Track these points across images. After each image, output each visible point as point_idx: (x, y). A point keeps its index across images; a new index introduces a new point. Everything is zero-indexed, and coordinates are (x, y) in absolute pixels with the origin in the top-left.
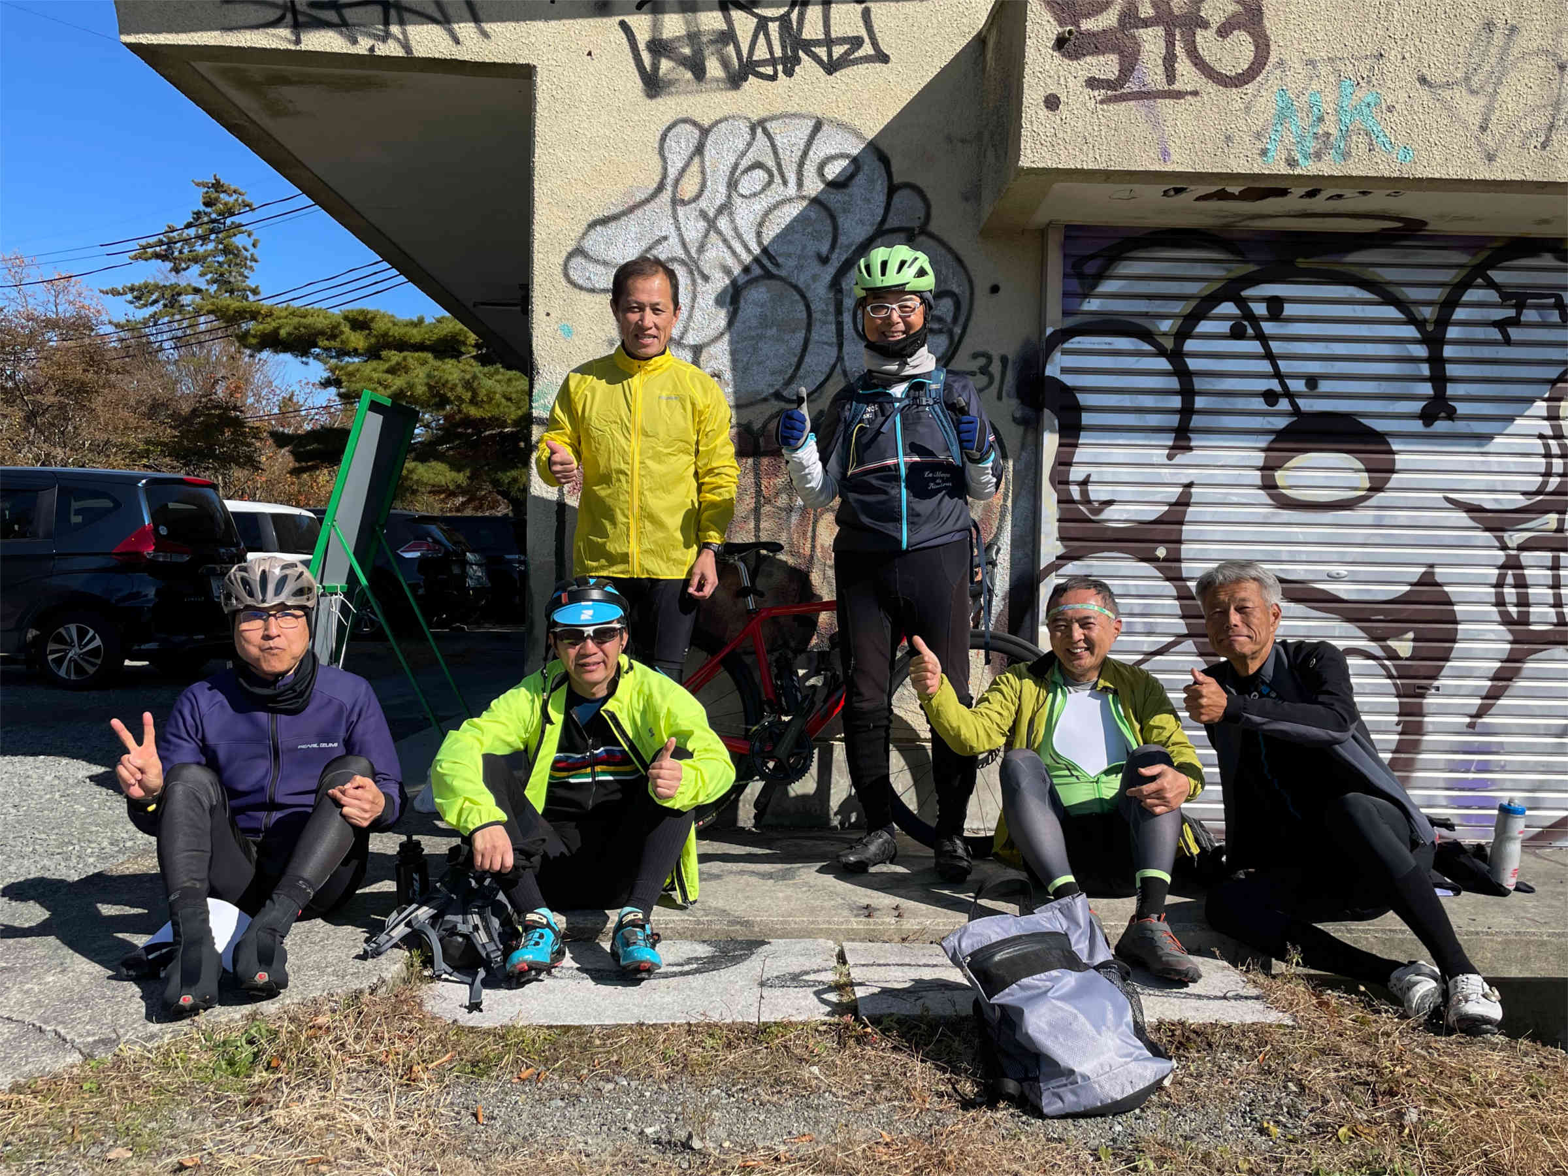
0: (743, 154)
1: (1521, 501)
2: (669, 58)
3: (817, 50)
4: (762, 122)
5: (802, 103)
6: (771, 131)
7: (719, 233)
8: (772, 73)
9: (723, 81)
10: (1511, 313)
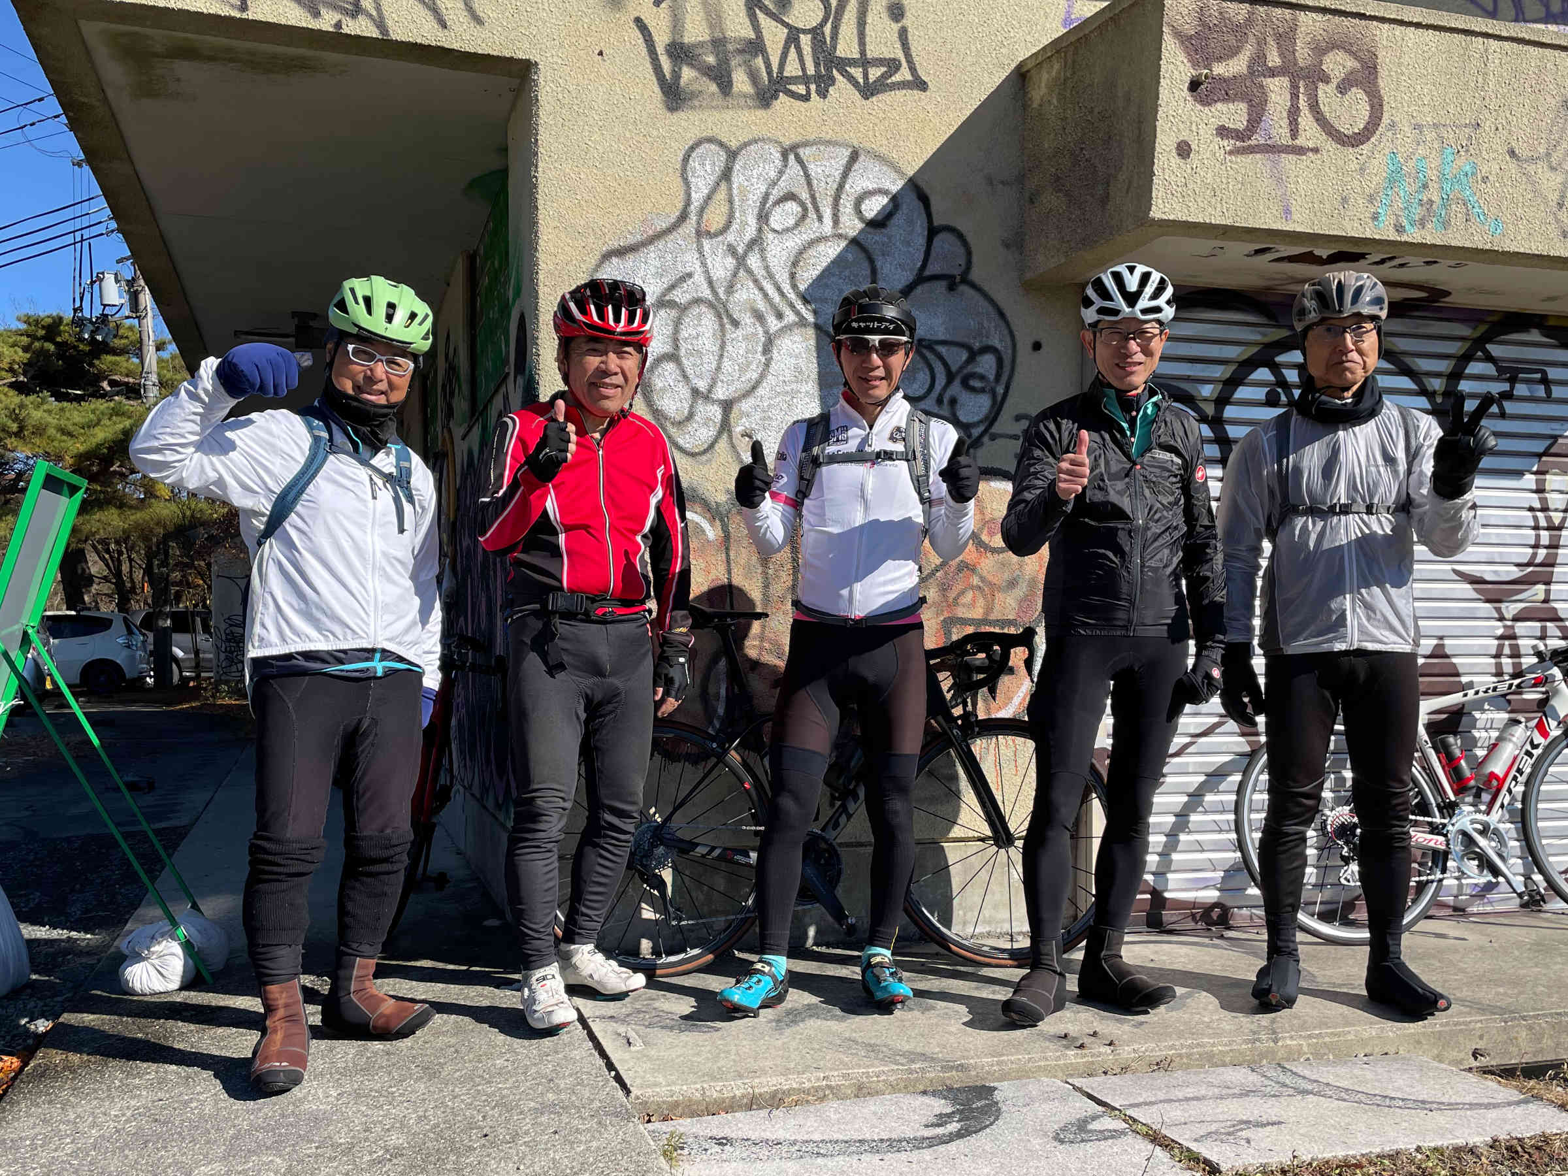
0: (774, 183)
1: (1515, 573)
2: (692, 66)
3: (851, 70)
4: (794, 148)
5: (837, 129)
6: (805, 159)
7: (749, 272)
8: (804, 93)
9: (751, 97)
10: (1505, 387)
